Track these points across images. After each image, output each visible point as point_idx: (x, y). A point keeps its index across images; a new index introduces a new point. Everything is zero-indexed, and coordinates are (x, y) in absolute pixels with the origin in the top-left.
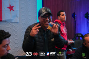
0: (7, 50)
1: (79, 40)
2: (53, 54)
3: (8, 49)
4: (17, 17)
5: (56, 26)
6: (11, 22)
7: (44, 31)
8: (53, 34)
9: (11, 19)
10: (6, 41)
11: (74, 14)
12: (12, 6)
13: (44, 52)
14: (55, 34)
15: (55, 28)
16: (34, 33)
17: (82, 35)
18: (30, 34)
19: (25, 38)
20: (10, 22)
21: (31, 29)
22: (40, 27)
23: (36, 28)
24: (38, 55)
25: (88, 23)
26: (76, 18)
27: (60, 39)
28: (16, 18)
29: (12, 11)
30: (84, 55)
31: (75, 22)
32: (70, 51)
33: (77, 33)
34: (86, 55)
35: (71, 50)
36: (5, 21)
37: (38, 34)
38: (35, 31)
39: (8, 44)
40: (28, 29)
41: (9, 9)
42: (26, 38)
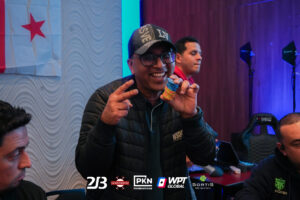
0: (19, 168)
1: (262, 137)
2: (180, 183)
3: (23, 165)
4: (56, 58)
5: (191, 90)
6: (34, 76)
7: (149, 106)
8: (180, 116)
9: (35, 67)
10: (16, 138)
11: (248, 47)
12: (37, 20)
13: (149, 177)
14: (185, 117)
15: (187, 94)
16: (115, 113)
17: (274, 119)
18: (103, 115)
19: (84, 130)
20: (29, 74)
21: (106, 100)
22: (136, 91)
23: (121, 96)
24: (129, 188)
25: (294, 77)
26: (253, 60)
27: (204, 133)
28: (53, 61)
29: (37, 37)
30: (279, 184)
31: (251, 74)
32: (234, 172)
33: (256, 111)
34: (286, 185)
35: (238, 171)
36: (16, 73)
37: (127, 118)
38: (117, 107)
39: (21, 149)
40: (93, 99)
41: (28, 33)
42: (89, 129)
